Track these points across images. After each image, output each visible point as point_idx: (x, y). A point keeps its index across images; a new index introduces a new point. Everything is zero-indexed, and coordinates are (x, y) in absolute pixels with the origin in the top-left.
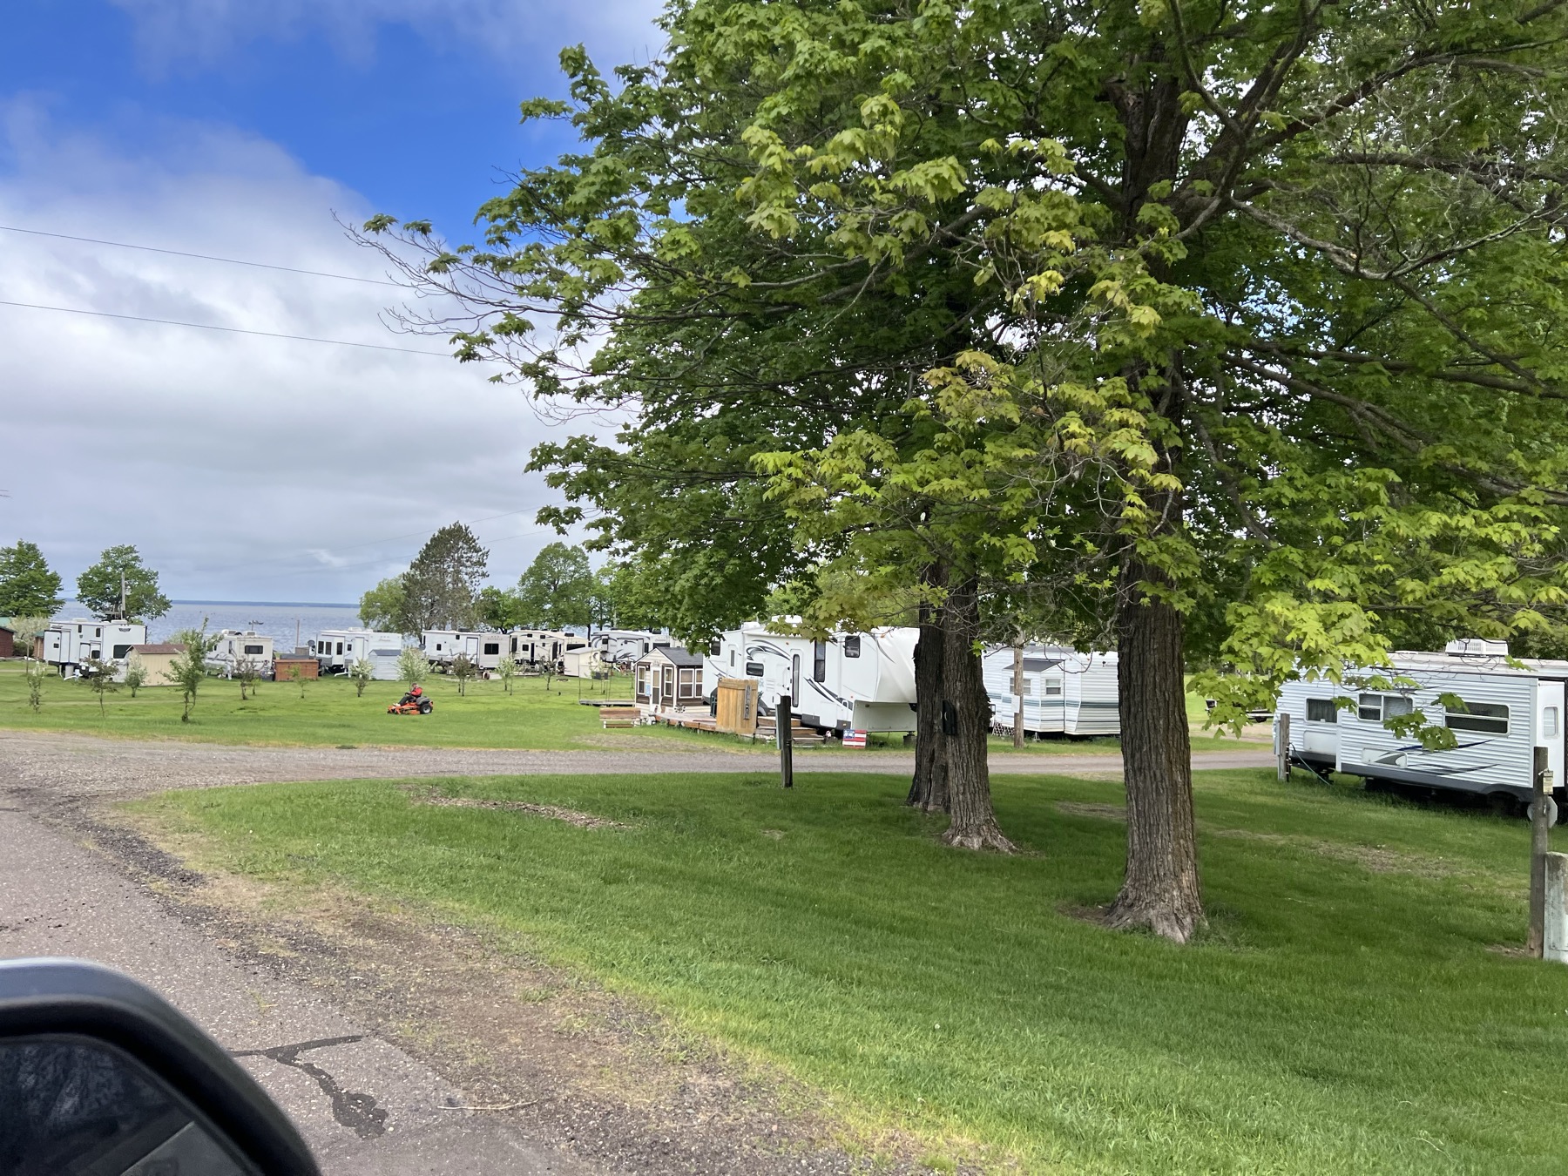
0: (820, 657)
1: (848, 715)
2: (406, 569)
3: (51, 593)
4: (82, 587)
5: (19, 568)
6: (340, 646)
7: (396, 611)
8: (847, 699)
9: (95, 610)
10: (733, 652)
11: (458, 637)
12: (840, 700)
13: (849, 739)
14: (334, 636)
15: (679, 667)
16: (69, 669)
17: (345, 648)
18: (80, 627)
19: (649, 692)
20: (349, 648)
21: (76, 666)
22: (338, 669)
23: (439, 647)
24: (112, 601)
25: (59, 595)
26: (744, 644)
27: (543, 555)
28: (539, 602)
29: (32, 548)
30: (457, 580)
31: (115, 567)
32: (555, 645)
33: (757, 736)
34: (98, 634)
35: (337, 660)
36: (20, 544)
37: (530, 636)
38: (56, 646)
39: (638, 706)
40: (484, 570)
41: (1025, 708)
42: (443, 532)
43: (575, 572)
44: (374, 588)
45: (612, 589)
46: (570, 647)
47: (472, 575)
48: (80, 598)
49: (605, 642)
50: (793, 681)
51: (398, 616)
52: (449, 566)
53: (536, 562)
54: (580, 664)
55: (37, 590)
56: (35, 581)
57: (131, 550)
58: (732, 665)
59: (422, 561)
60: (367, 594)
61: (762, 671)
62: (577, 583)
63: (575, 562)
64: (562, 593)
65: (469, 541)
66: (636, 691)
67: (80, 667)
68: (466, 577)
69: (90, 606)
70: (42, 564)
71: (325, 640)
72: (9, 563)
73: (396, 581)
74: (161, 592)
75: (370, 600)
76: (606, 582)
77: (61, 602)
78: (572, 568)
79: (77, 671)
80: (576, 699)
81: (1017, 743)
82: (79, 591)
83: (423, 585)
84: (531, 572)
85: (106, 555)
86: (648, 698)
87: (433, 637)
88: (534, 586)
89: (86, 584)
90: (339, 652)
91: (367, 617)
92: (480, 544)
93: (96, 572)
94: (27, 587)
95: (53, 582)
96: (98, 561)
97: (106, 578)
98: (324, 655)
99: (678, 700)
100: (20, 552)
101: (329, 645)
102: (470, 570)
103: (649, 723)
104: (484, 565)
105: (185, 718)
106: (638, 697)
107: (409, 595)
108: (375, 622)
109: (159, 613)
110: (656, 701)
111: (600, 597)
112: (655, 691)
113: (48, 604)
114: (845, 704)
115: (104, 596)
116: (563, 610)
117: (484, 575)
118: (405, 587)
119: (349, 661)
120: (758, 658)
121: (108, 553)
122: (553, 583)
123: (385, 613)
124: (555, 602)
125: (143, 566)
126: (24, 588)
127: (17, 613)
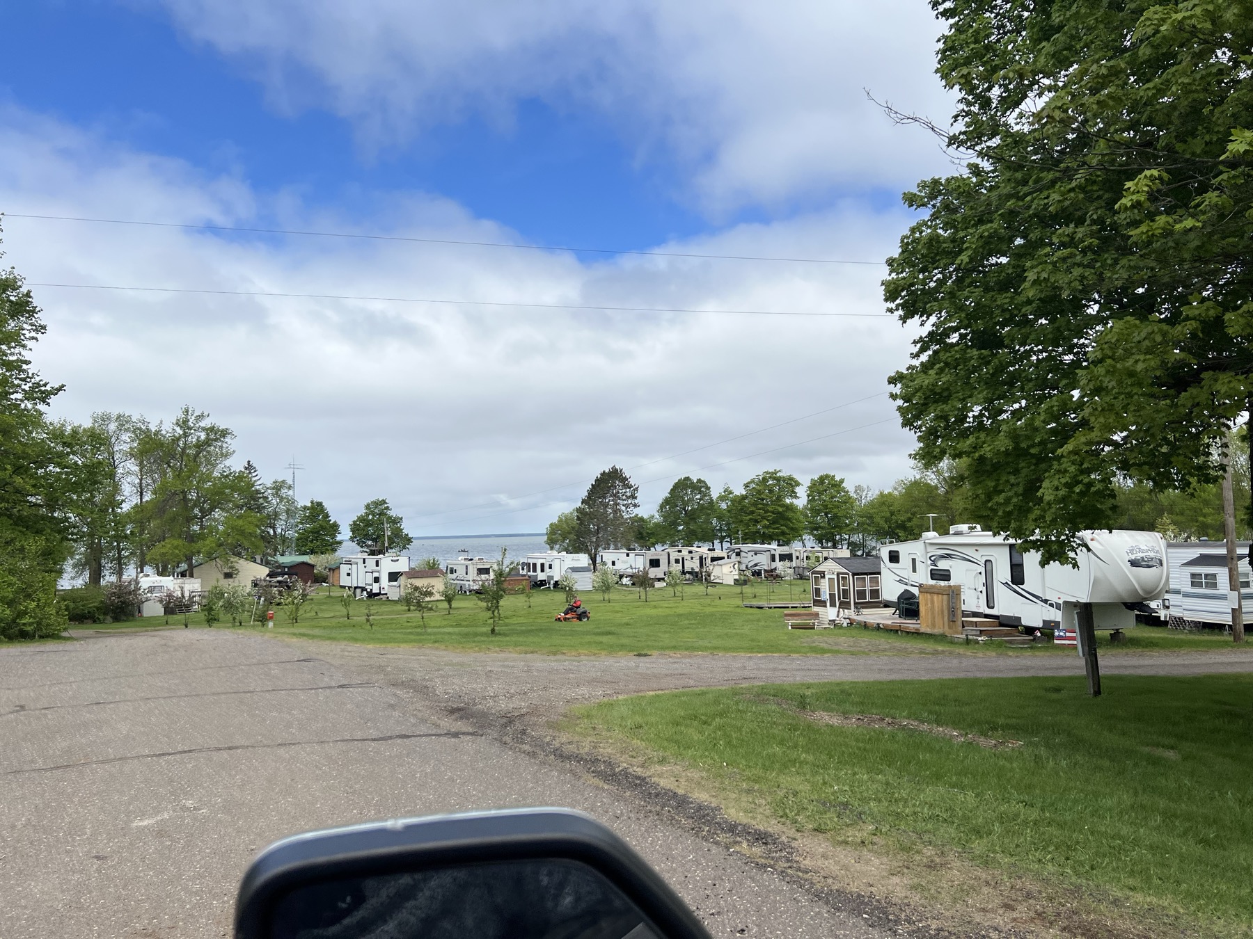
0: (1016, 560)
1: (1056, 615)
2: (579, 504)
3: (333, 536)
4: (353, 531)
5: (312, 519)
6: (542, 565)
7: (573, 536)
8: (1053, 599)
9: (362, 547)
10: (914, 560)
11: (628, 555)
12: (1046, 601)
13: (1060, 638)
14: (538, 558)
15: (854, 574)
16: (358, 591)
17: (547, 567)
18: (364, 560)
19: (825, 596)
20: (550, 567)
21: (363, 589)
22: (543, 583)
23: (613, 563)
24: (373, 540)
25: (339, 538)
26: (927, 553)
27: (676, 486)
28: (675, 524)
29: (320, 504)
30: (615, 511)
31: (374, 515)
32: (701, 558)
33: (970, 637)
34: (377, 565)
35: (541, 576)
36: (312, 502)
37: (680, 551)
38: (348, 574)
39: (815, 609)
40: (636, 501)
41: (1244, 603)
42: (603, 474)
43: (700, 499)
44: (555, 520)
45: (729, 511)
46: (713, 559)
47: (627, 506)
48: (352, 539)
49: (738, 554)
50: (986, 585)
51: (575, 541)
52: (609, 499)
53: (670, 493)
54: (726, 573)
55: (325, 535)
56: (323, 528)
57: (384, 502)
58: (914, 570)
59: (589, 497)
60: (551, 525)
61: (949, 576)
62: (702, 508)
63: (700, 492)
64: (692, 516)
65: (624, 480)
66: (812, 596)
67: (366, 590)
68: (623, 508)
69: (358, 544)
70: (327, 516)
71: (531, 561)
72: (306, 516)
73: (571, 513)
74: (405, 532)
75: (553, 530)
76: (724, 506)
77: (340, 543)
78: (698, 497)
79: (365, 593)
80: (739, 603)
81: (1237, 638)
82: (351, 534)
83: (591, 516)
84: (667, 501)
85: (368, 507)
86: (825, 602)
87: (608, 556)
88: (671, 512)
89: (355, 528)
90: (542, 570)
91: (552, 543)
92: (632, 481)
93: (361, 519)
94: (318, 532)
95: (335, 528)
96: (363, 511)
97: (368, 524)
98: (531, 573)
99: (855, 603)
100: (312, 508)
101: (535, 565)
102: (625, 502)
103: (845, 625)
104: (636, 498)
105: (493, 631)
106: (815, 601)
107: (581, 524)
108: (558, 546)
109: (404, 547)
110: (833, 605)
111: (720, 518)
112: (832, 596)
113: (331, 544)
114: (1051, 605)
115: (367, 536)
116: (693, 530)
117: (635, 506)
118: (578, 518)
119: (551, 577)
120: (942, 565)
121: (368, 505)
122: (684, 509)
123: (564, 539)
124: (686, 524)
125: (392, 513)
126: (316, 533)
127: (312, 552)
